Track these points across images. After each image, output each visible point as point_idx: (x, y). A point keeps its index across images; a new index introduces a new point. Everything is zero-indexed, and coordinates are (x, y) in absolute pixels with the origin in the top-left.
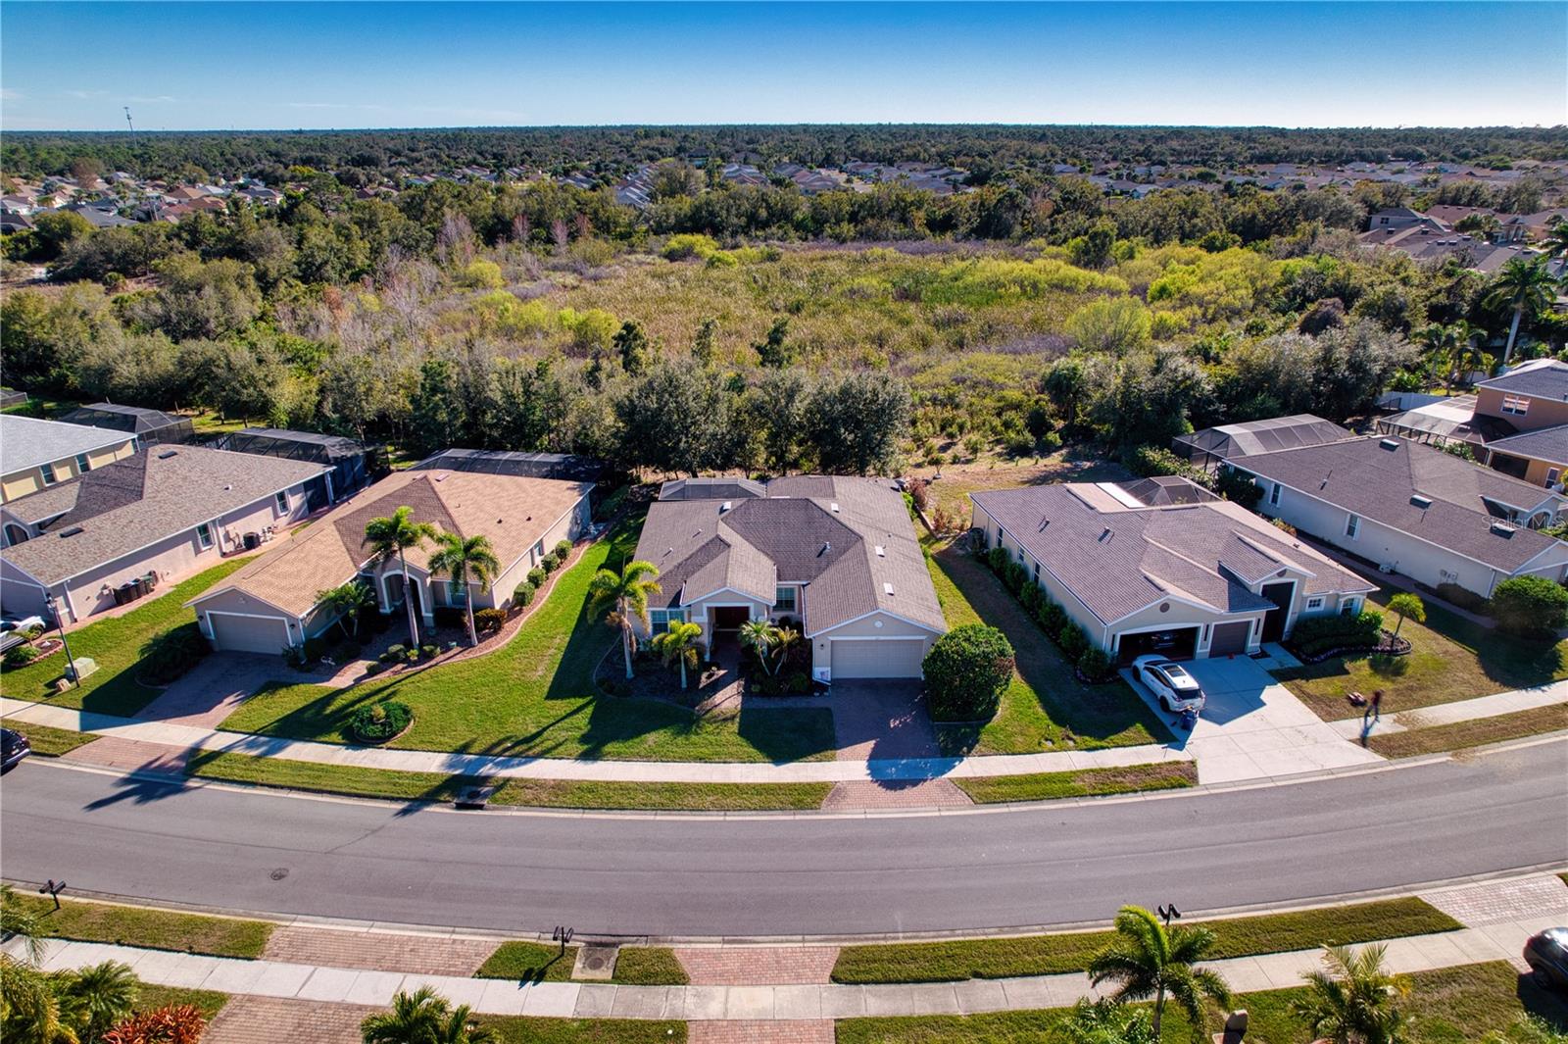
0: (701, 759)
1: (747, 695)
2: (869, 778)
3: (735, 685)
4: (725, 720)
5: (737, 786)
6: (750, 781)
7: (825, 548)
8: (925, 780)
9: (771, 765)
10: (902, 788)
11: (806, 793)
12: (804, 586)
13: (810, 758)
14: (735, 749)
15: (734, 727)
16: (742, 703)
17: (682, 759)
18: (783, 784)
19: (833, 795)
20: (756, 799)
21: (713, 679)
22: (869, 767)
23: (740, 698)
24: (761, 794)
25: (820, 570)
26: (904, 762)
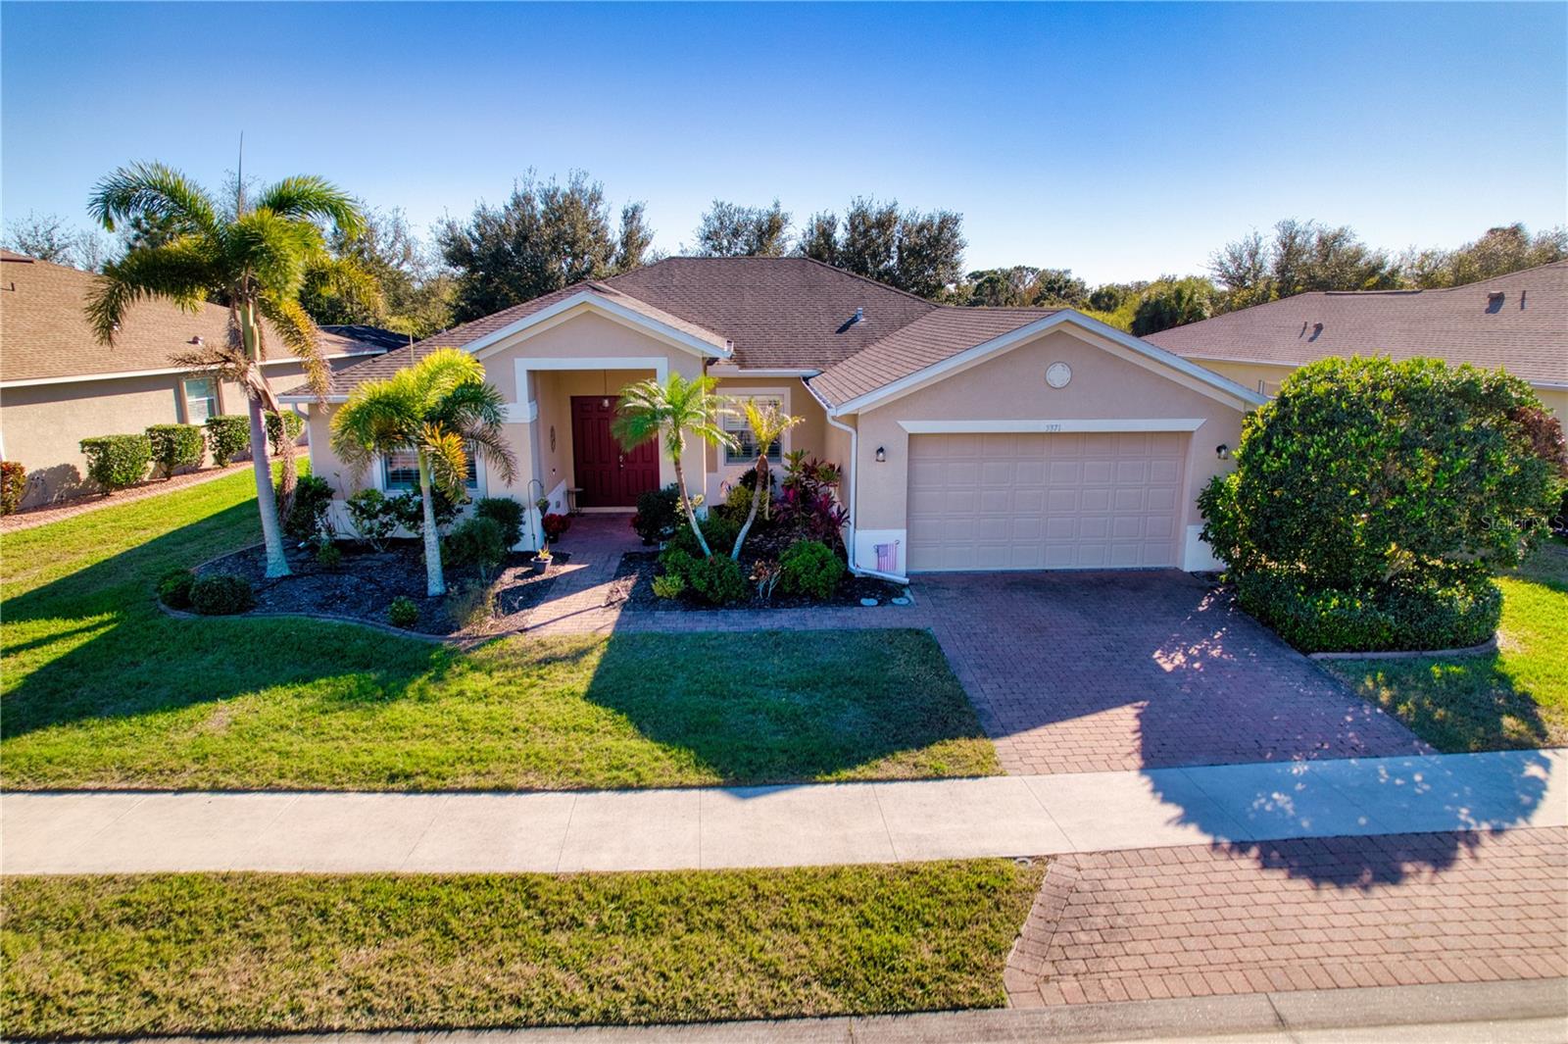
0: (397, 780)
1: (640, 602)
2: (1192, 836)
3: (604, 589)
4: (547, 661)
5: (526, 887)
6: (603, 862)
7: (854, 320)
8: (1472, 840)
9: (718, 800)
10: (1391, 876)
11: (903, 917)
12: (806, 379)
13: (886, 767)
14: (560, 741)
15: (581, 678)
16: (619, 624)
17: (309, 783)
18: (776, 875)
19: (1052, 925)
20: (620, 957)
21: (538, 578)
22: (1166, 792)
23: (614, 615)
24: (653, 930)
25: (845, 354)
26: (1299, 768)
